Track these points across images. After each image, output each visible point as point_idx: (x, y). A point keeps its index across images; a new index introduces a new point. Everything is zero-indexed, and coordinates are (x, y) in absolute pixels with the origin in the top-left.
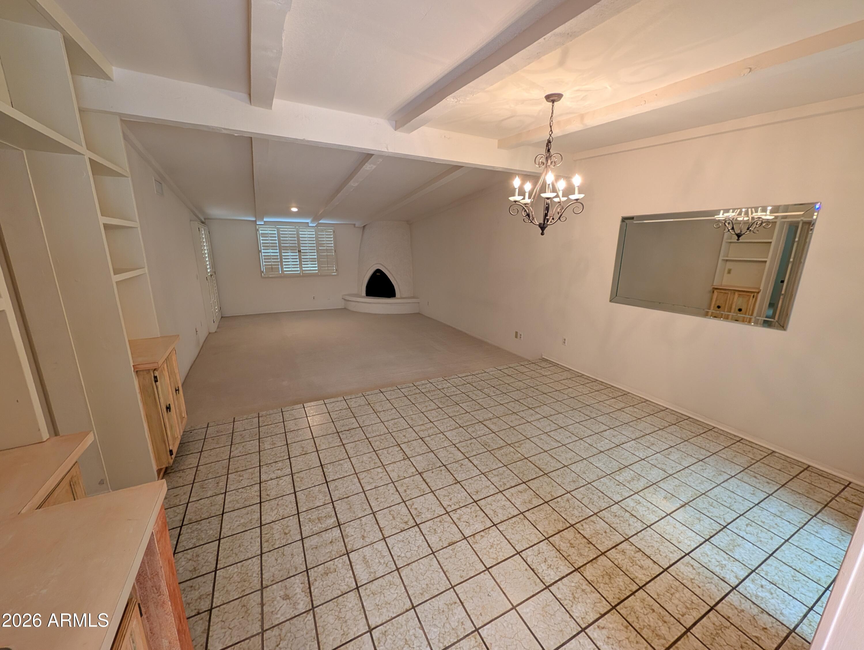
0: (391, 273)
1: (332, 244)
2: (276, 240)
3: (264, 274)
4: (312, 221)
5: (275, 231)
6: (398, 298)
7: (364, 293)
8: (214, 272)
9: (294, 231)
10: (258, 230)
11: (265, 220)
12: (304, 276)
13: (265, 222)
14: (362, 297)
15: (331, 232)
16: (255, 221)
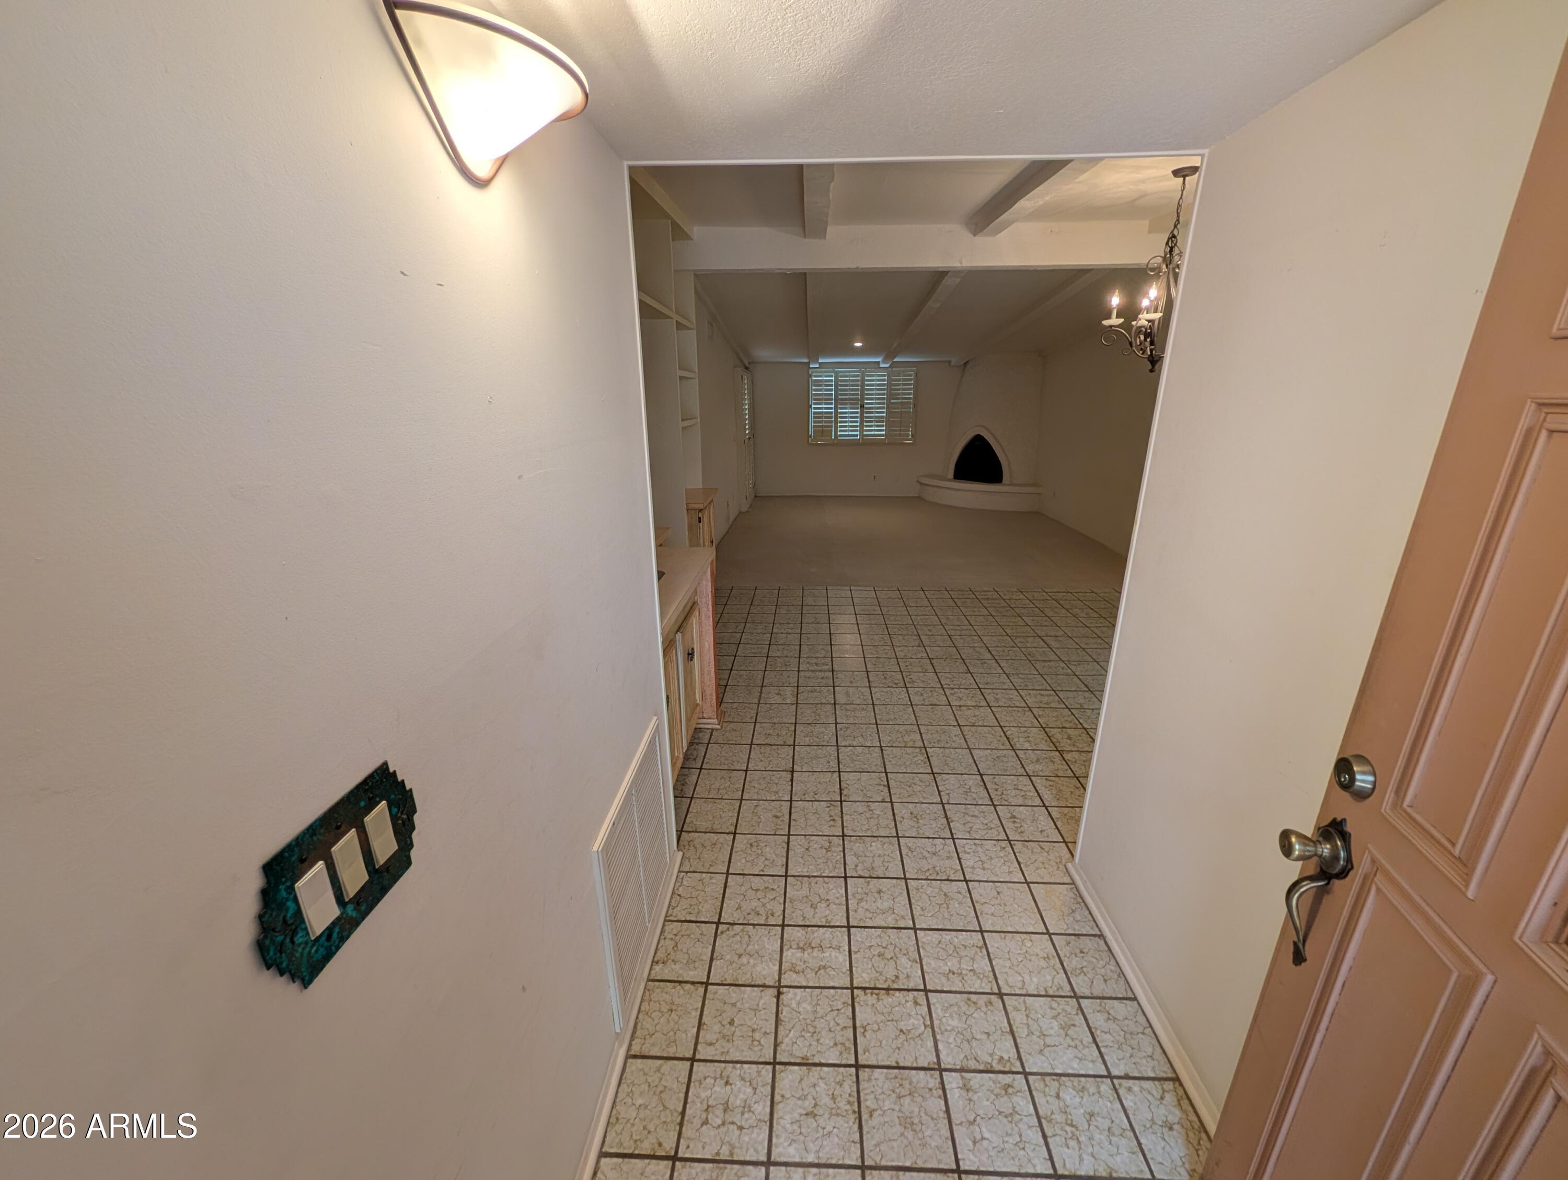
0: (998, 442)
1: (910, 394)
2: (831, 390)
3: (812, 440)
4: (884, 361)
5: (832, 376)
6: (1005, 485)
7: (951, 475)
8: (753, 435)
9: (858, 376)
10: (810, 376)
11: (820, 361)
12: (867, 444)
13: (820, 364)
14: (949, 480)
15: (911, 375)
16: (809, 363)
